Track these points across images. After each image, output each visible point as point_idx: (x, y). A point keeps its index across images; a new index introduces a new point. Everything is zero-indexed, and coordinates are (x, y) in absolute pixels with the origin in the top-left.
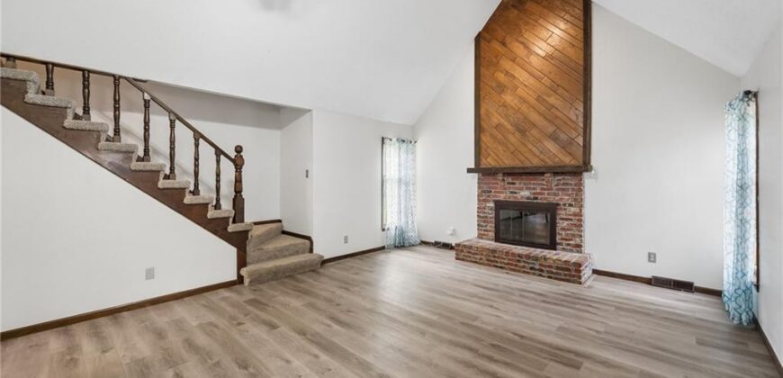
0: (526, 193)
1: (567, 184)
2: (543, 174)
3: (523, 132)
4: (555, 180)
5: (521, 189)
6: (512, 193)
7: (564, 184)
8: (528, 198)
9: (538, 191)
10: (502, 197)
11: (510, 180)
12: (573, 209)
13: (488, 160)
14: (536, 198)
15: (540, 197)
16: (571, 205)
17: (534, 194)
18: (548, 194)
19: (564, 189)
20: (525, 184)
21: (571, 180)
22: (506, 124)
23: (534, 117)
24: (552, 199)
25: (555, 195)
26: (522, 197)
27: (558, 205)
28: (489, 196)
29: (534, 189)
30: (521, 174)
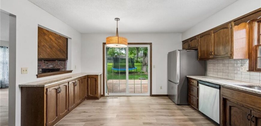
0: (51, 66)
1: (62, 63)
2: (55, 60)
3: (51, 48)
4: (59, 62)
5: (50, 65)
6: (47, 66)
7: (61, 63)
8: (52, 68)
9: (55, 65)
10: (44, 67)
11: (47, 62)
12: (63, 70)
13: (40, 56)
14: (54, 67)
15: (55, 67)
16: (63, 69)
17: (53, 66)
18: (57, 66)
19: (61, 65)
20: (51, 63)
21: (63, 62)
22: (46, 45)
23: (54, 44)
24: (58, 67)
25: (59, 66)
26: (50, 67)
27: (60, 69)
28: (40, 67)
29: (54, 65)
30: (50, 60)
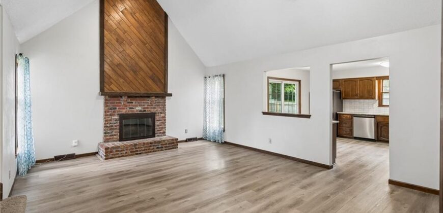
0: (139, 108)
1: (160, 102)
3: (135, 72)
4: (155, 101)
5: (136, 106)
6: (130, 108)
7: (158, 103)
8: (140, 111)
9: (146, 107)
10: (124, 111)
11: (129, 101)
12: (162, 115)
13: (112, 86)
14: (145, 111)
15: (147, 110)
16: (161, 113)
17: (144, 108)
18: (151, 108)
19: (158, 105)
20: (139, 103)
21: (160, 100)
22: (124, 65)
23: (142, 64)
24: (153, 111)
25: (154, 108)
26: (137, 111)
27: (156, 113)
28: (114, 112)
29: (144, 105)
30: (136, 97)
